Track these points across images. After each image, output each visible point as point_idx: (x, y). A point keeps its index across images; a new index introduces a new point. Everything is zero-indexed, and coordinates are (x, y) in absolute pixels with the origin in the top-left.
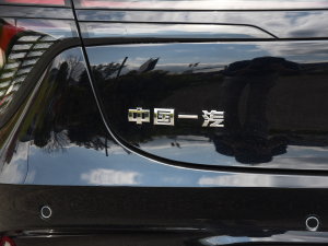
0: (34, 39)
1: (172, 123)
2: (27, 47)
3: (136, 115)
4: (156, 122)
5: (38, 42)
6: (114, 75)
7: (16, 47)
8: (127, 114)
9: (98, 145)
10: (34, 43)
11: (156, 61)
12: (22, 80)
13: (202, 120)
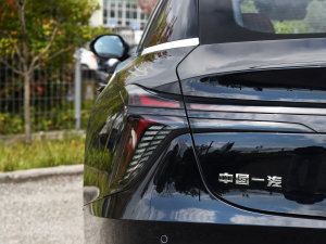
0: (160, 128)
1: (248, 183)
2: (155, 133)
3: (224, 178)
4: (237, 182)
5: (162, 130)
6: (204, 153)
7: (147, 133)
8: (218, 177)
9: (194, 193)
10: (159, 131)
11: (232, 144)
12: (150, 153)
13: (267, 182)
